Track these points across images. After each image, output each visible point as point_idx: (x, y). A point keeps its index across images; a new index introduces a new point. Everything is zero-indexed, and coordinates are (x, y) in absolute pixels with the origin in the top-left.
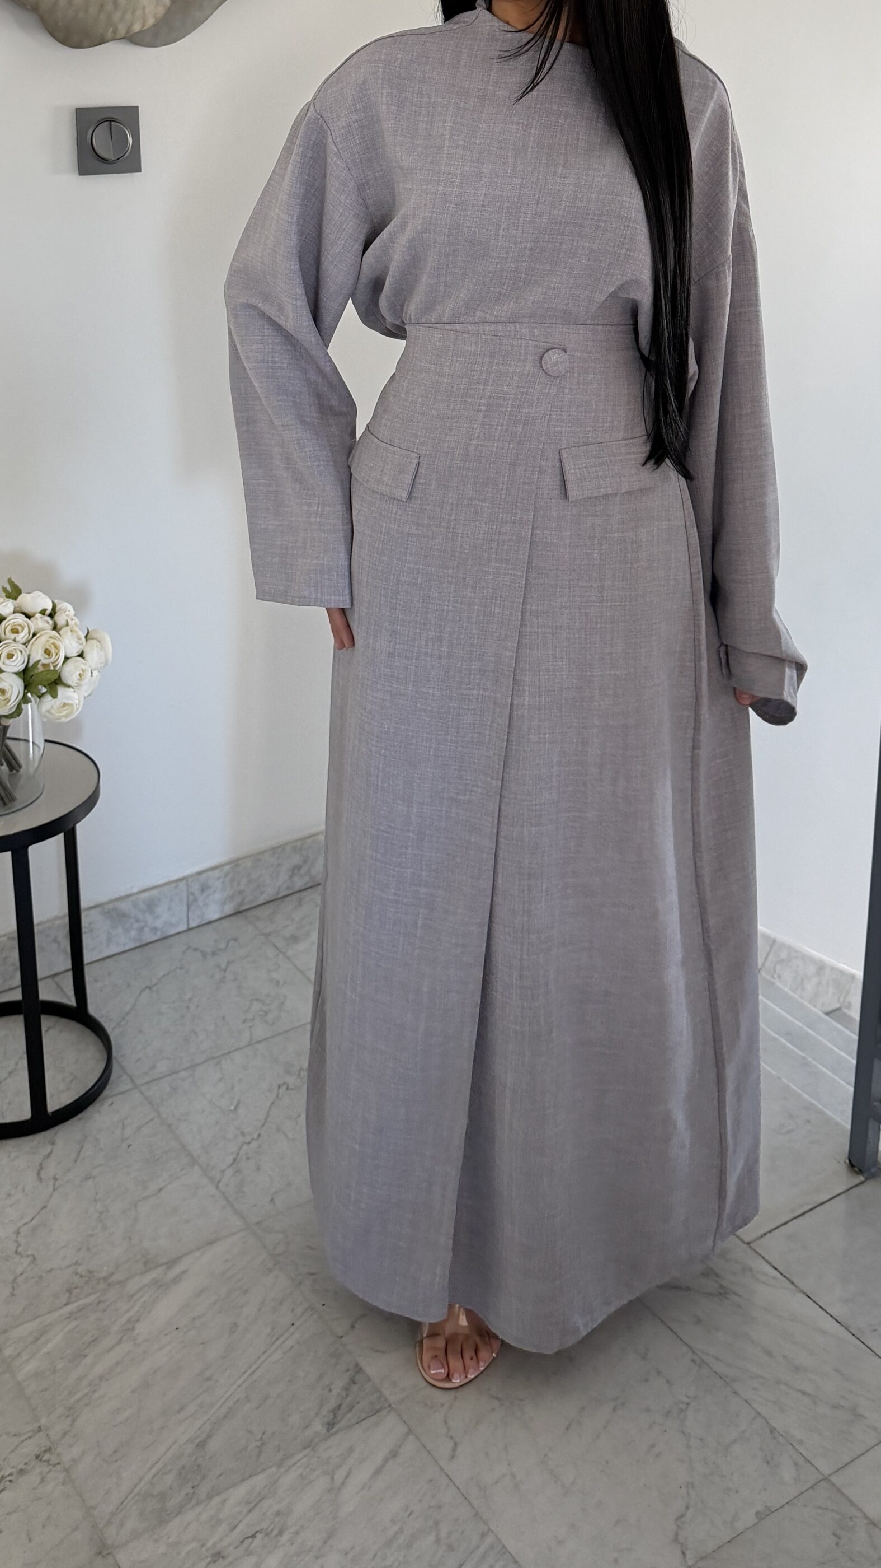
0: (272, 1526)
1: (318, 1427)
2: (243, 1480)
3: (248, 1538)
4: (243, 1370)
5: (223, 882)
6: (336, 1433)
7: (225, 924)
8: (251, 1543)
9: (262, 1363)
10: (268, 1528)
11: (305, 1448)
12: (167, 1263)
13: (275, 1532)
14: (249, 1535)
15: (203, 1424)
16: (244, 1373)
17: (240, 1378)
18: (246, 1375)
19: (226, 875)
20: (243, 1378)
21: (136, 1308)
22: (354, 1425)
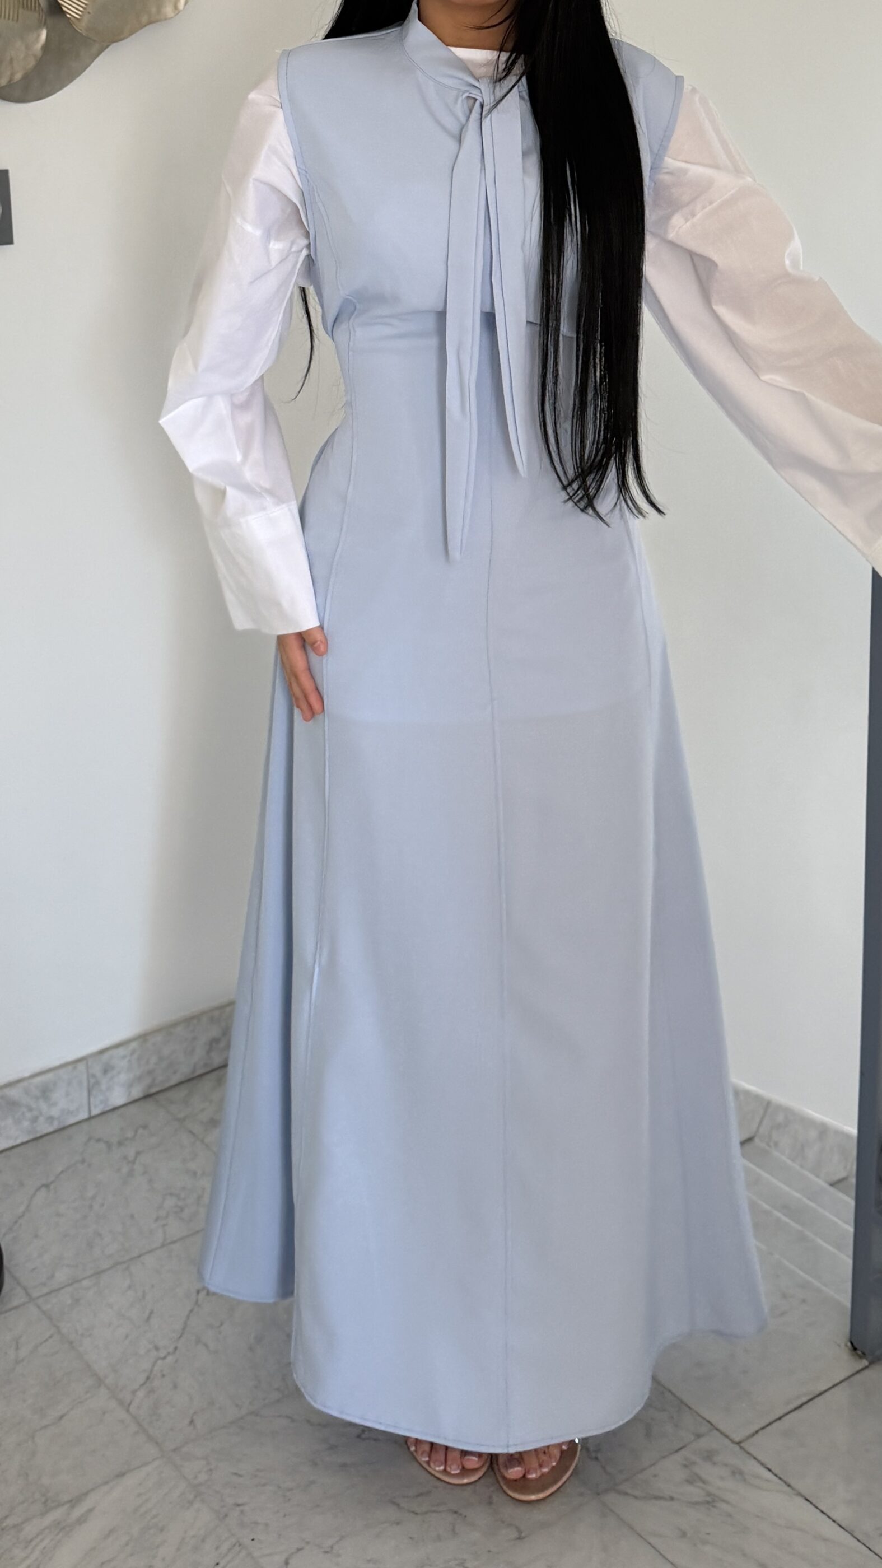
5: (129, 1061)
7: (133, 1109)
12: (70, 1501)
19: (133, 1053)
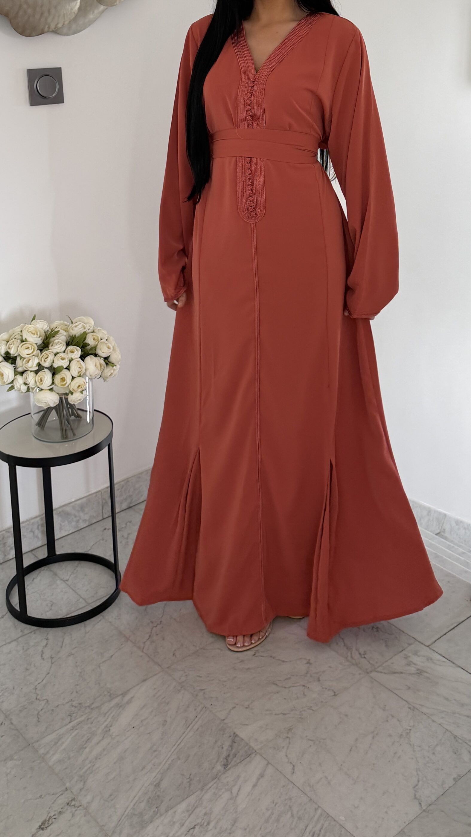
0: (203, 821)
1: (219, 767)
2: (183, 800)
3: (191, 829)
4: (174, 744)
5: (121, 491)
6: (229, 769)
7: (123, 514)
8: (194, 831)
9: (183, 739)
10: (201, 822)
11: (214, 779)
12: (122, 694)
13: (205, 824)
14: (192, 827)
15: (157, 774)
16: (174, 745)
17: (172, 748)
18: (176, 746)
19: (123, 486)
20: (174, 748)
21: (109, 720)
22: (238, 764)
